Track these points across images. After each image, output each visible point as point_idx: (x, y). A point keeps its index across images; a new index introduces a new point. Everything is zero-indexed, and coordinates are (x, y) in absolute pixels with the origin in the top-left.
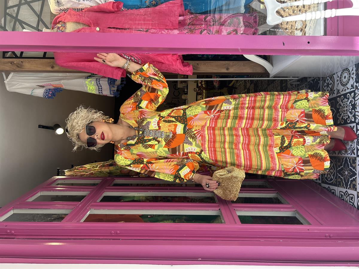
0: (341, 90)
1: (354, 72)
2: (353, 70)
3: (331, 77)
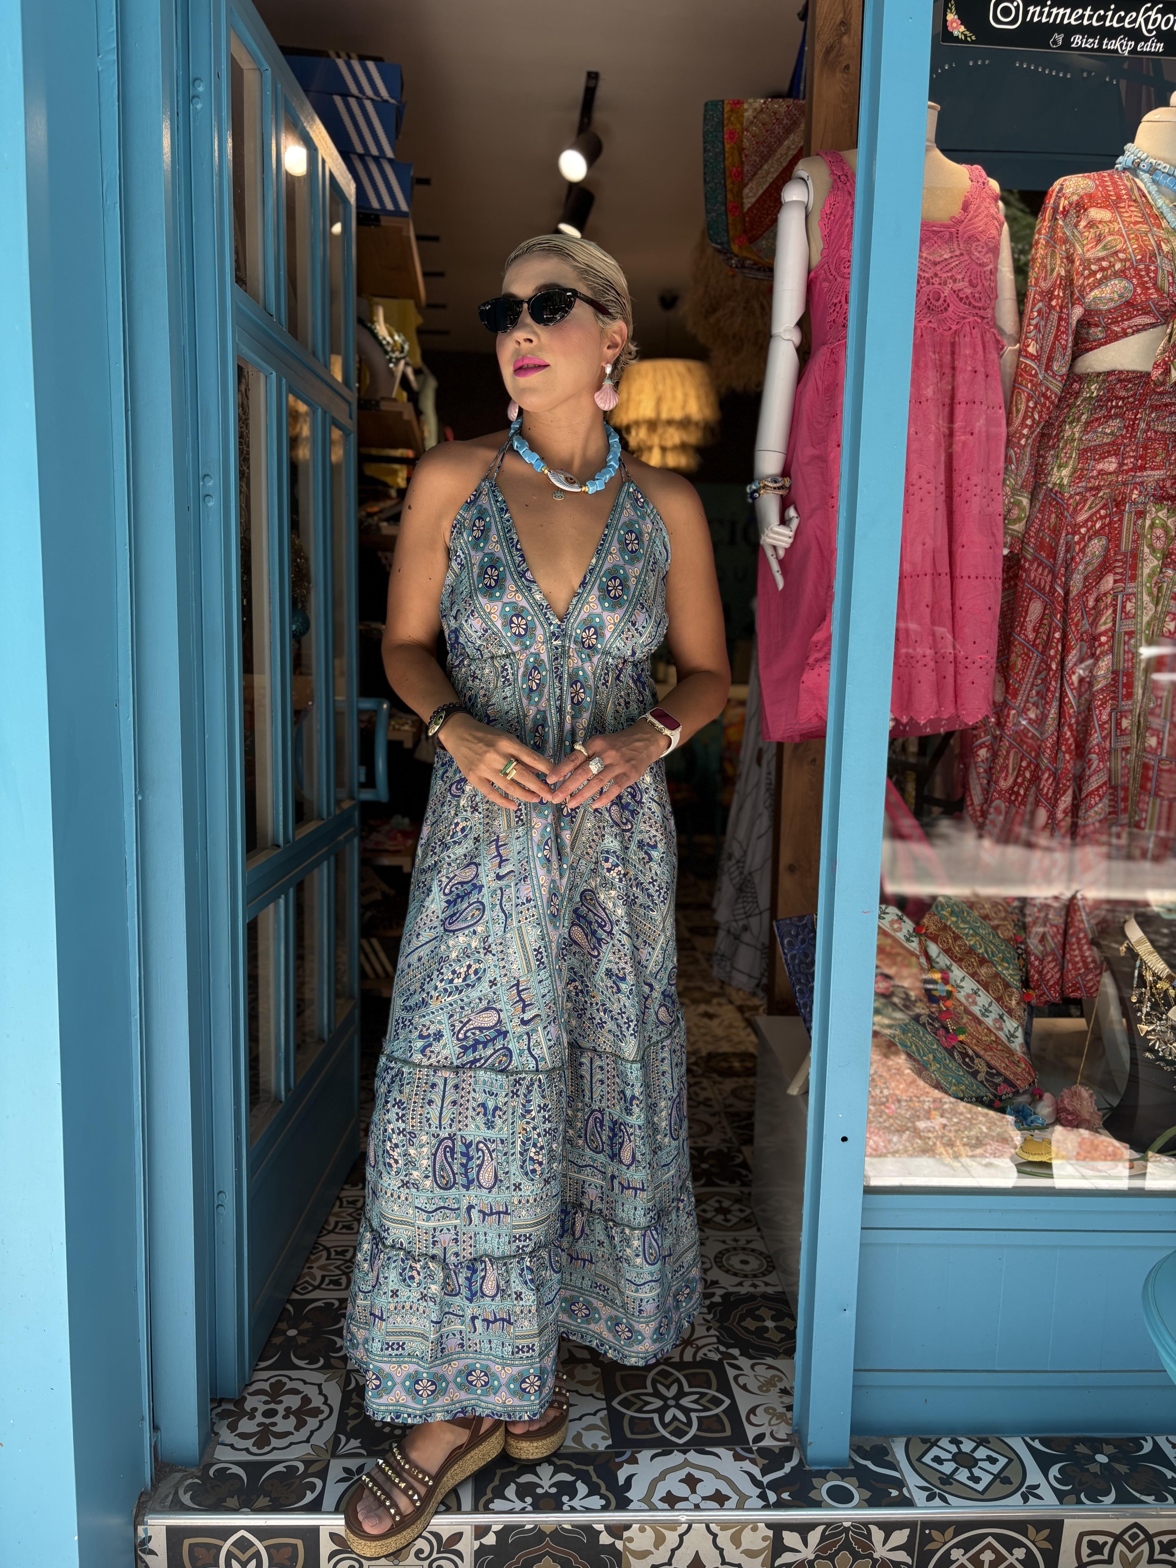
3: (749, 1221)
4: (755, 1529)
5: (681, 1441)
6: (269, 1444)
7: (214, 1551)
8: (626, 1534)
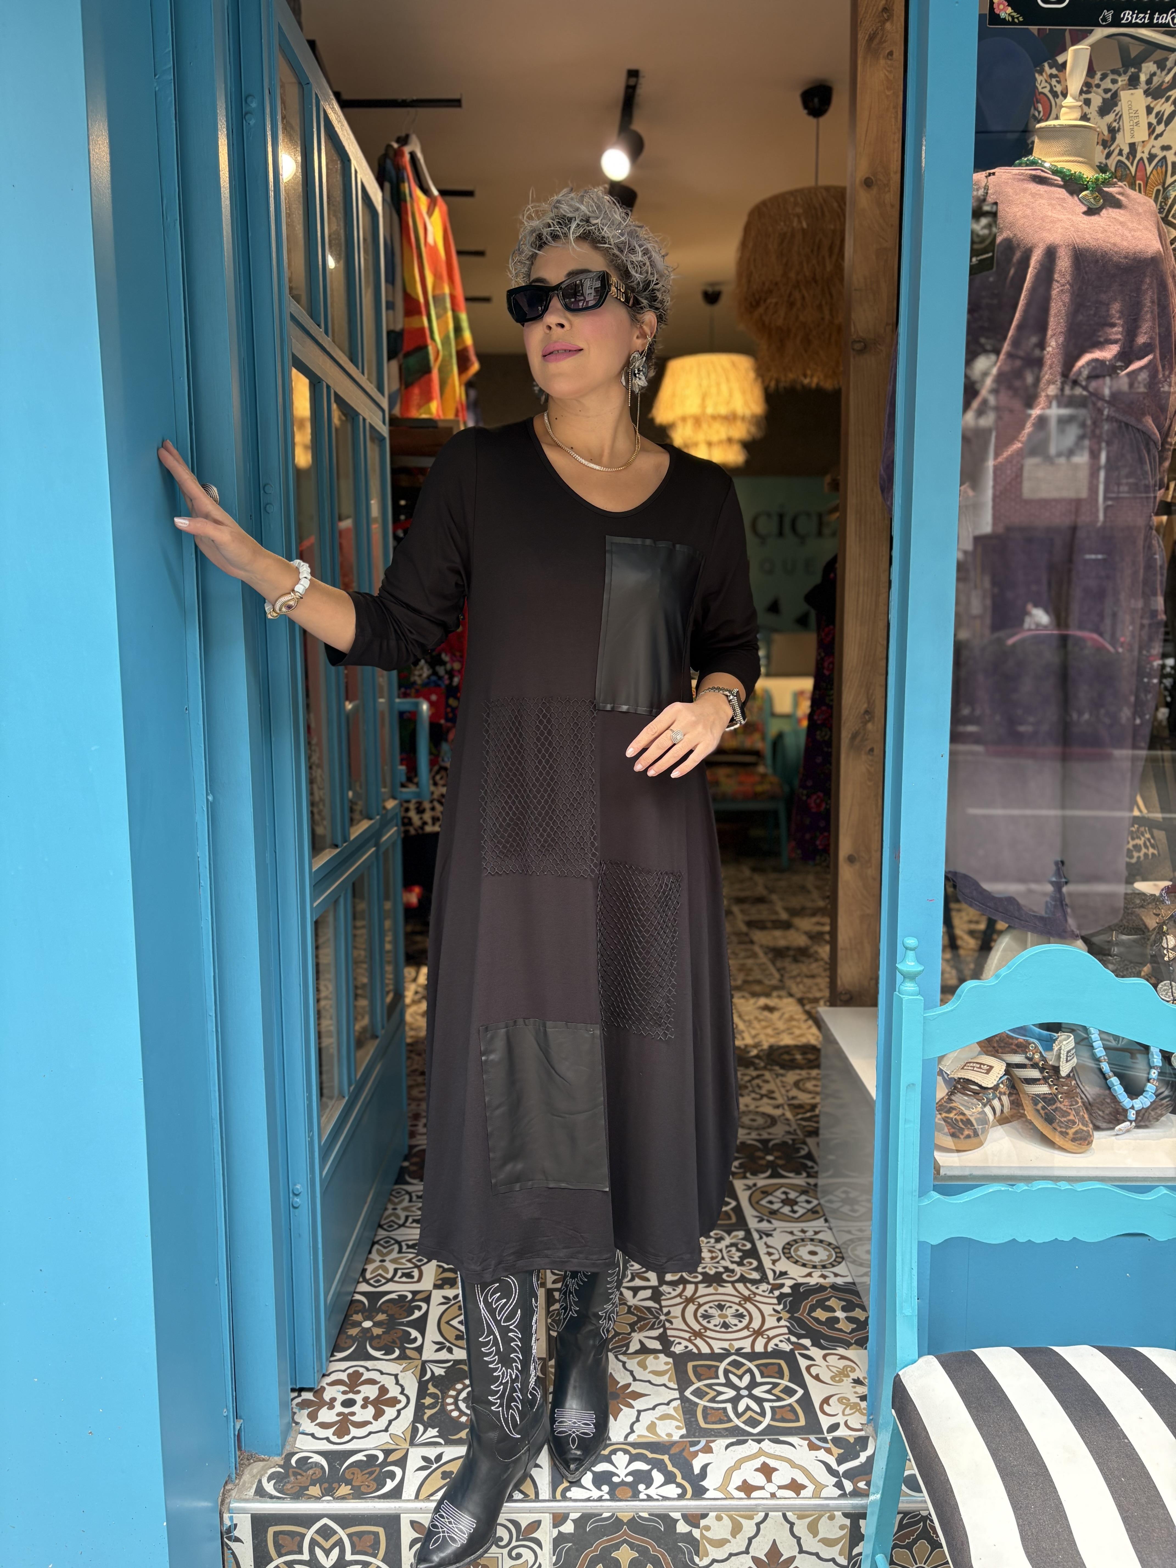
0: (769, 1241)
1: (827, 1280)
2: (836, 1275)
3: (816, 1212)
4: (832, 1518)
5: (755, 1431)
6: (348, 1433)
7: (298, 1538)
8: (703, 1523)
